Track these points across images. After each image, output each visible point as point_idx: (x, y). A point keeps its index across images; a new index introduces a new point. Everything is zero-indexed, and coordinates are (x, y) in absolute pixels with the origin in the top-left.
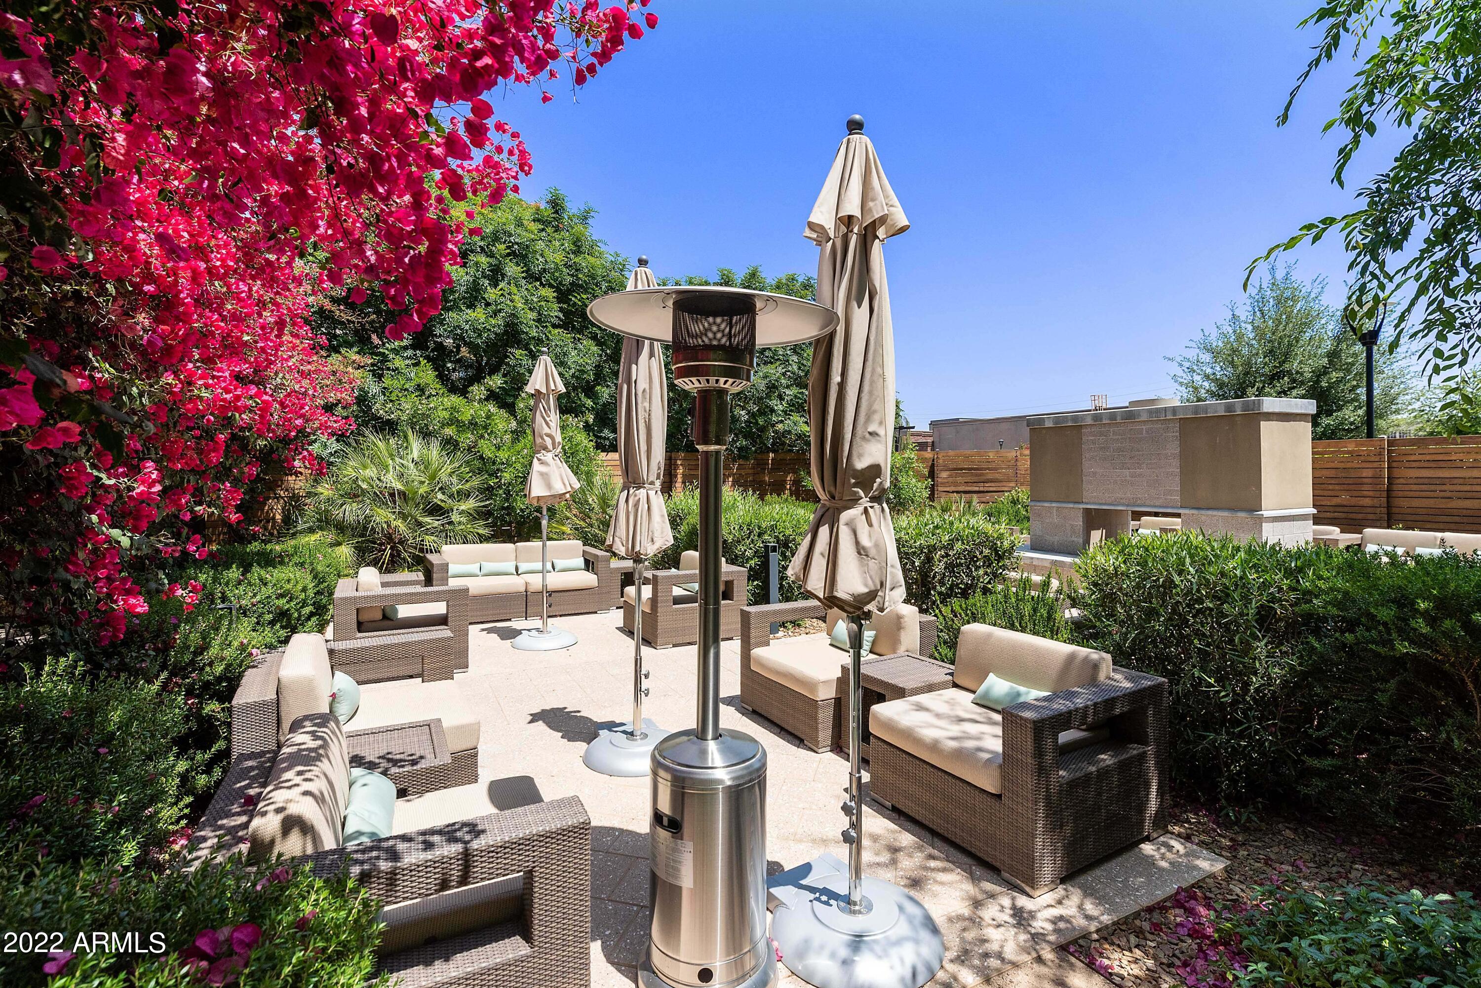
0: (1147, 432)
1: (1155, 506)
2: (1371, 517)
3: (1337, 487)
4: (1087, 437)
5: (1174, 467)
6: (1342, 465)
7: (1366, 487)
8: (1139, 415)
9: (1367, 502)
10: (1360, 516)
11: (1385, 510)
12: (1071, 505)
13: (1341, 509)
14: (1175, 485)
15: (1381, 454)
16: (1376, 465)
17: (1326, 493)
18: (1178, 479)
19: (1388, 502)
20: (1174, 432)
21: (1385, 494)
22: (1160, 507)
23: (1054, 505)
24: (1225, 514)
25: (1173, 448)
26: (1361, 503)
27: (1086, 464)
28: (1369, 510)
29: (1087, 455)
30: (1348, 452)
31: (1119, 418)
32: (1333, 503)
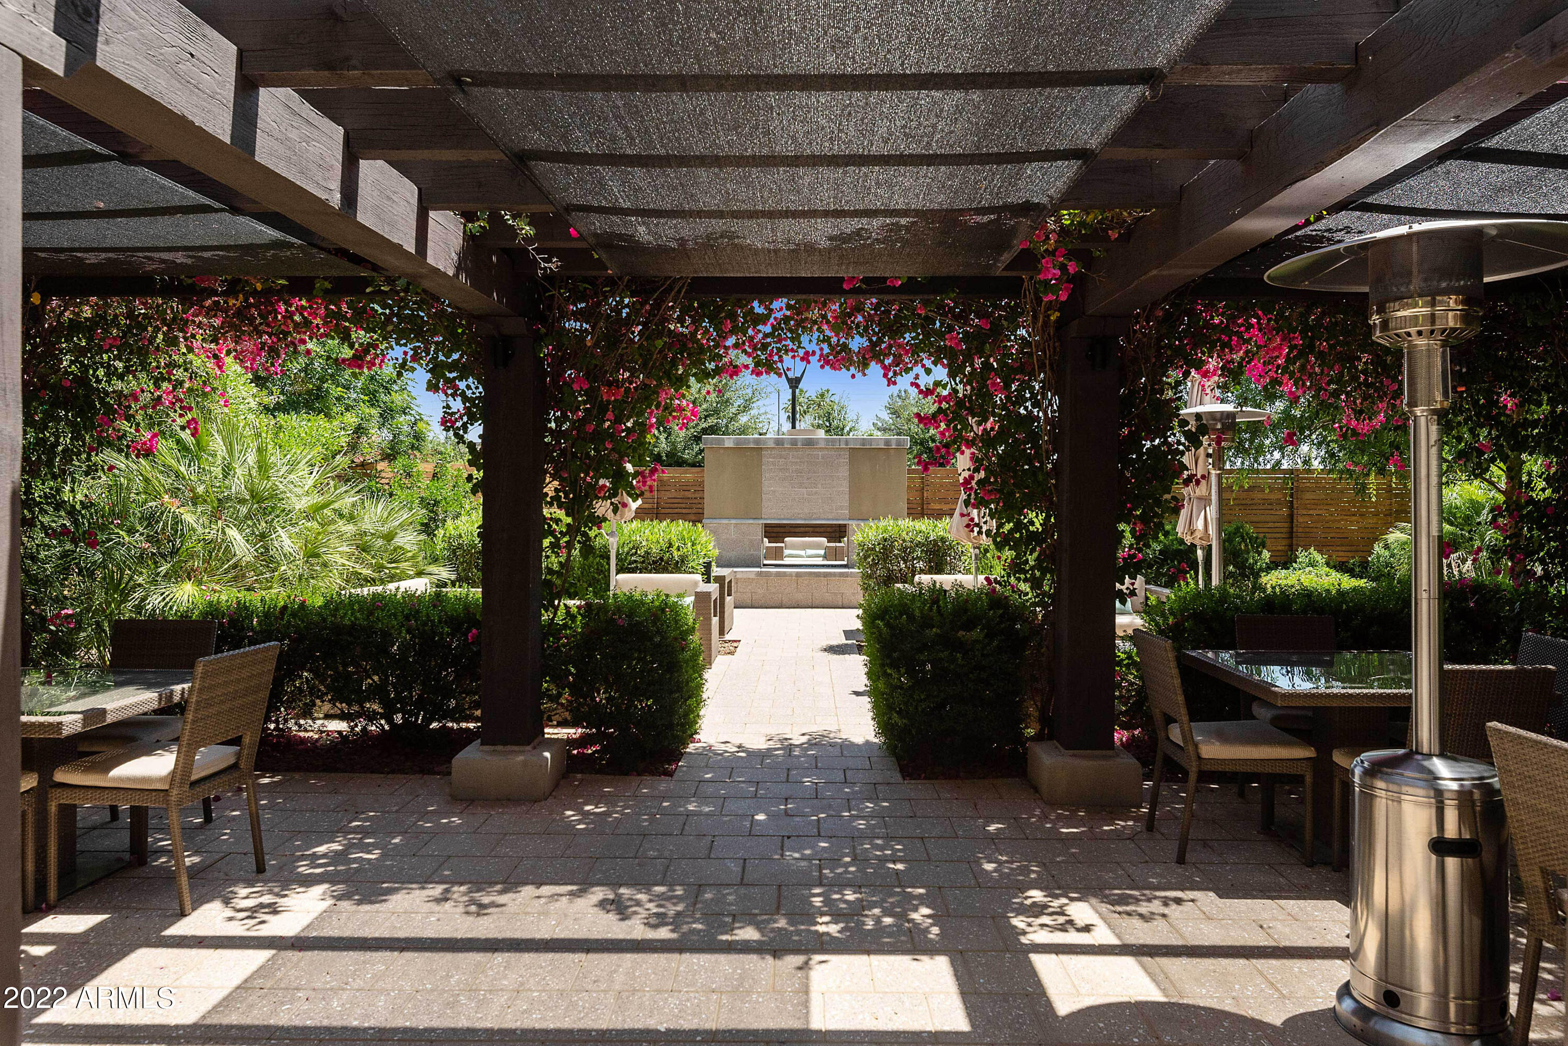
0: (823, 458)
1: (828, 519)
4: (767, 459)
5: (845, 487)
8: (817, 443)
12: (751, 521)
14: (844, 501)
18: (847, 497)
20: (845, 459)
22: (833, 519)
23: (733, 521)
25: (844, 472)
27: (765, 483)
29: (766, 475)
31: (799, 444)
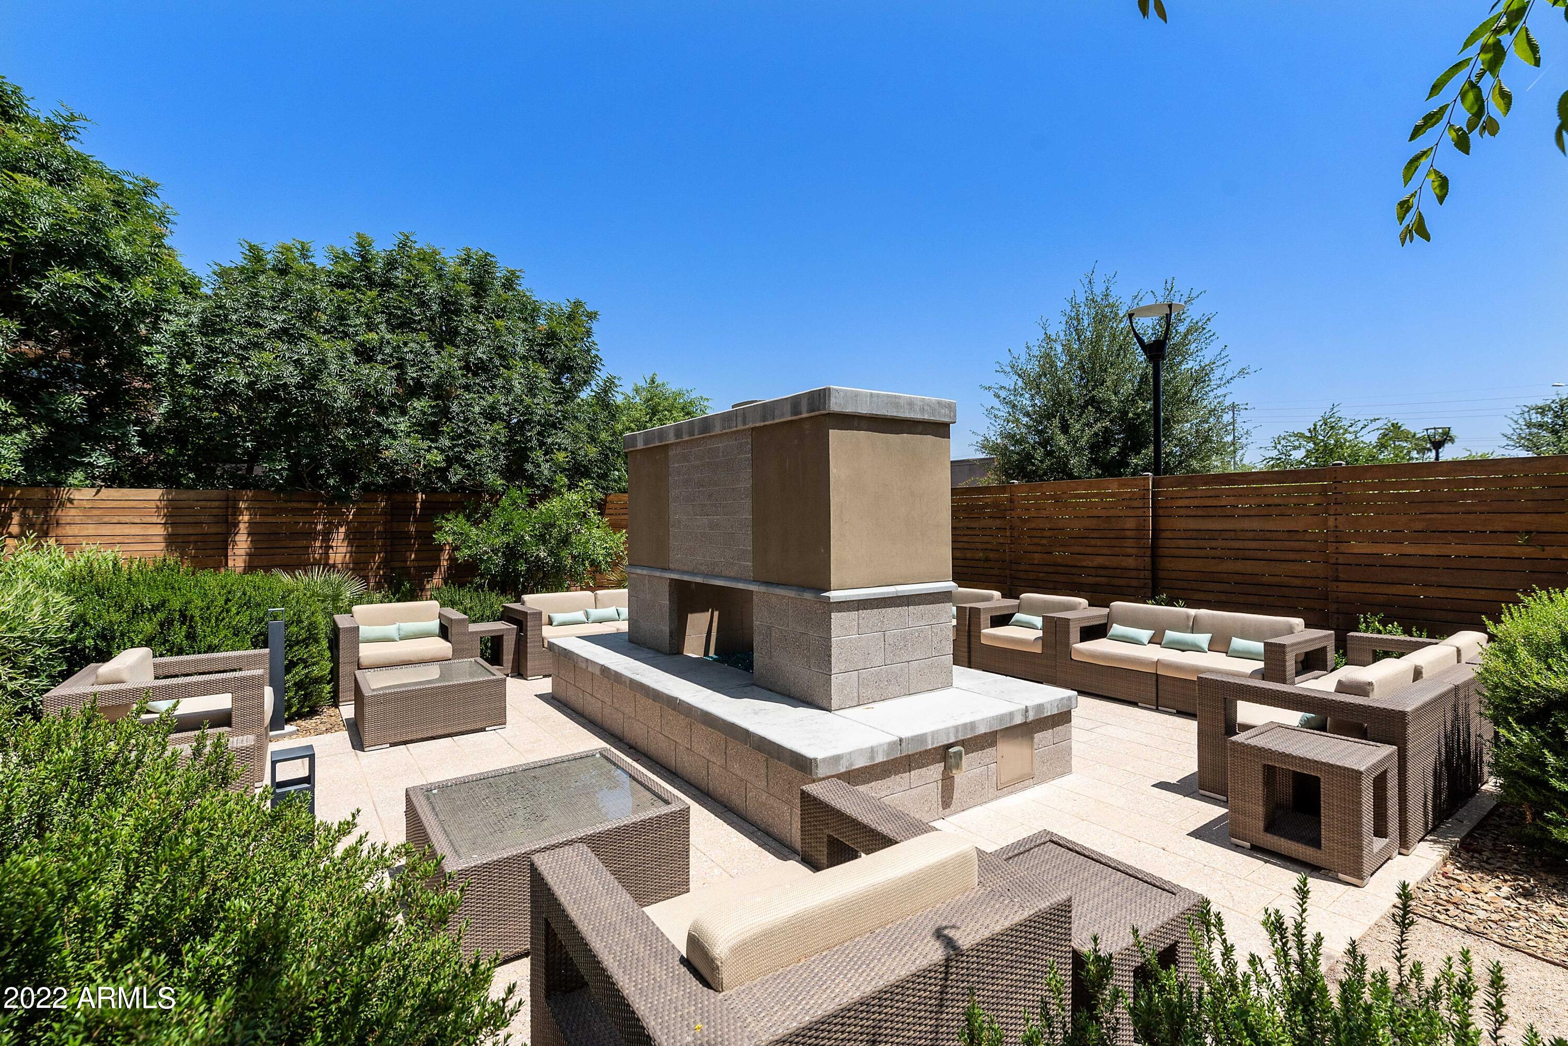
1: (729, 578)
2: (1134, 583)
3: (1099, 543)
5: (747, 511)
6: (1104, 513)
7: (1129, 543)
9: (1131, 562)
10: (1122, 582)
11: (1148, 574)
12: (659, 573)
13: (1102, 572)
14: (748, 542)
15: (1144, 498)
16: (1139, 512)
17: (1089, 550)
18: (750, 532)
19: (1153, 563)
20: (747, 453)
21: (1149, 553)
22: (734, 579)
23: (645, 572)
24: (792, 594)
25: (746, 480)
26: (1124, 564)
27: (672, 507)
28: (1133, 574)
30: (1112, 495)
32: (1095, 564)
